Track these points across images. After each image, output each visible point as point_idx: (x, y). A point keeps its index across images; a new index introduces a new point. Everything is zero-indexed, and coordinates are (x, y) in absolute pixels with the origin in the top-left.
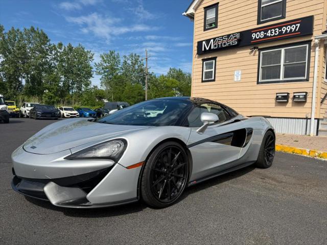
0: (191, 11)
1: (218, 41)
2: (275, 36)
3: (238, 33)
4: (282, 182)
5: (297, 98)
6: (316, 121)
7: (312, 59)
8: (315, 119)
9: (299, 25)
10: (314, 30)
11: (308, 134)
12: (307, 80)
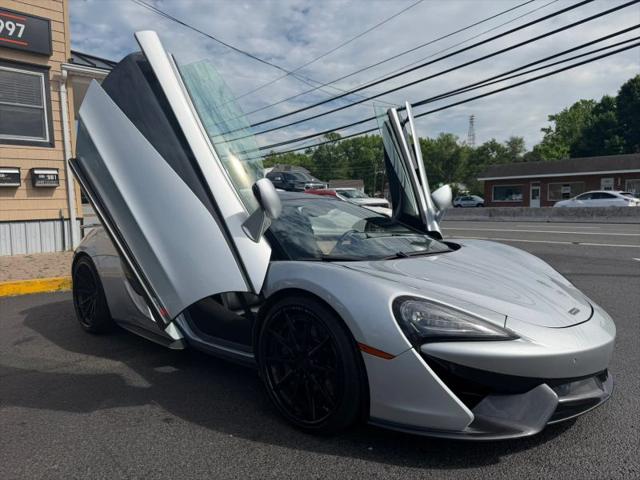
5: (42, 179)
7: (55, 107)
9: (23, 26)
10: (54, 49)
11: (67, 246)
12: (52, 145)
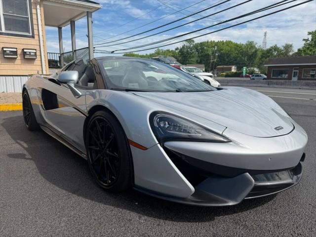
5: (28, 54)
7: (34, 17)
12: (33, 37)
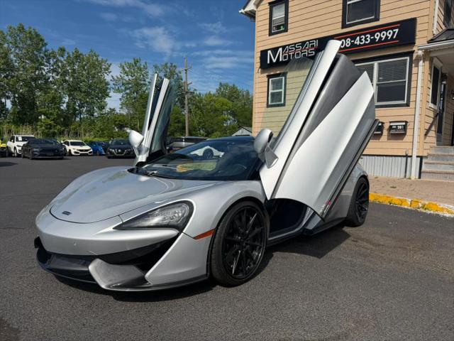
0: (251, 7)
1: (289, 50)
2: (365, 44)
3: (315, 39)
4: (379, 245)
5: (394, 129)
6: (419, 159)
7: (414, 77)
8: (417, 157)
9: (397, 30)
10: (417, 37)
11: (408, 176)
12: (408, 105)
